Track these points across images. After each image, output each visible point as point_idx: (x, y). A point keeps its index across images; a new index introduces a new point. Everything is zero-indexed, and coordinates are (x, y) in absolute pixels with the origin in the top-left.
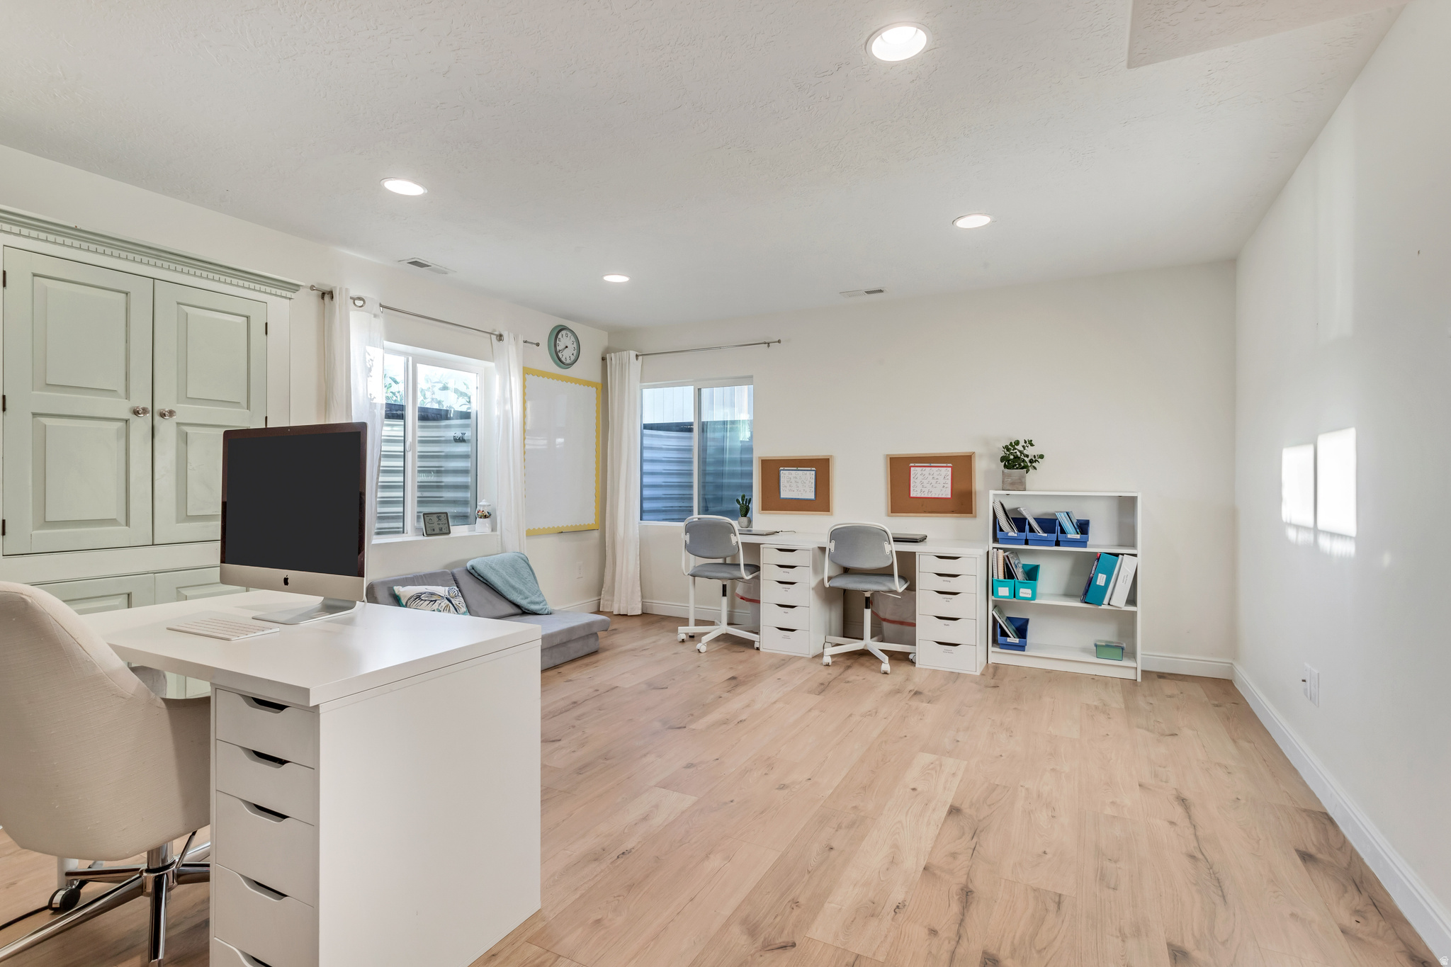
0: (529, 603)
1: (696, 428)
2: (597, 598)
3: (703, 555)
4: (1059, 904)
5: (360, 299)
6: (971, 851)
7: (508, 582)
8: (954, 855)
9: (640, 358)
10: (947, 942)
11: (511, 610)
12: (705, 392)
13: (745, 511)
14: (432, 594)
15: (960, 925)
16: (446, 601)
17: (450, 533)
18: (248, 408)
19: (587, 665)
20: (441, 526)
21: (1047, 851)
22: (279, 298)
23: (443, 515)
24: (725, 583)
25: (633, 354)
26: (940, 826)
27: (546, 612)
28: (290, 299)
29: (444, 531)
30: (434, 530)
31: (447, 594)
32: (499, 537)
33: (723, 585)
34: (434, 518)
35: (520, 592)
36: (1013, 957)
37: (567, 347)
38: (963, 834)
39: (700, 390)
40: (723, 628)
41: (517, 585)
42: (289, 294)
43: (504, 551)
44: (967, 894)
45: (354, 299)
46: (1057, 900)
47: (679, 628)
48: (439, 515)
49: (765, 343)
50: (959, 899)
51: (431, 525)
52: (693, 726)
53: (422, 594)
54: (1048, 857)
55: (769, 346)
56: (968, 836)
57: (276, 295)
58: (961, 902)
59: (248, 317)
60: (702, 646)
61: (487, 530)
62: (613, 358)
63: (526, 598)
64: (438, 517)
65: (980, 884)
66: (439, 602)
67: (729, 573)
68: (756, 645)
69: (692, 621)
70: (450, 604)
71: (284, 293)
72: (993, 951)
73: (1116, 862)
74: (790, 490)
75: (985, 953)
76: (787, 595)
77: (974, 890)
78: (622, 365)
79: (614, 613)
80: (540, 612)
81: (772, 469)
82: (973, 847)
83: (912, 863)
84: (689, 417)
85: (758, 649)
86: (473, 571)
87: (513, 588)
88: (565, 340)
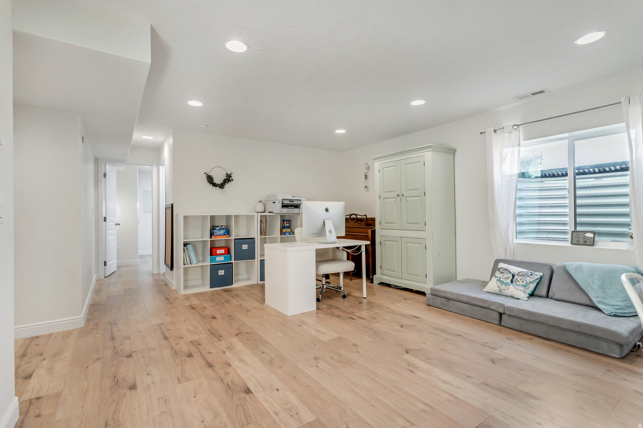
4: (179, 380)
6: (223, 379)
8: (227, 374)
10: (204, 353)
11: (584, 301)
15: (204, 358)
18: (420, 190)
20: (586, 240)
21: (194, 398)
23: (589, 233)
26: (244, 381)
29: (589, 243)
34: (581, 234)
36: (185, 359)
38: (232, 383)
41: (595, 287)
44: (210, 365)
46: (180, 381)
50: (211, 363)
51: (578, 239)
54: (192, 396)
56: (230, 383)
57: (427, 151)
58: (210, 363)
59: (420, 162)
63: (597, 297)
64: (585, 234)
65: (209, 371)
72: (191, 358)
73: (161, 413)
75: (193, 356)
77: (209, 368)
82: (223, 381)
83: (235, 363)
87: (592, 288)
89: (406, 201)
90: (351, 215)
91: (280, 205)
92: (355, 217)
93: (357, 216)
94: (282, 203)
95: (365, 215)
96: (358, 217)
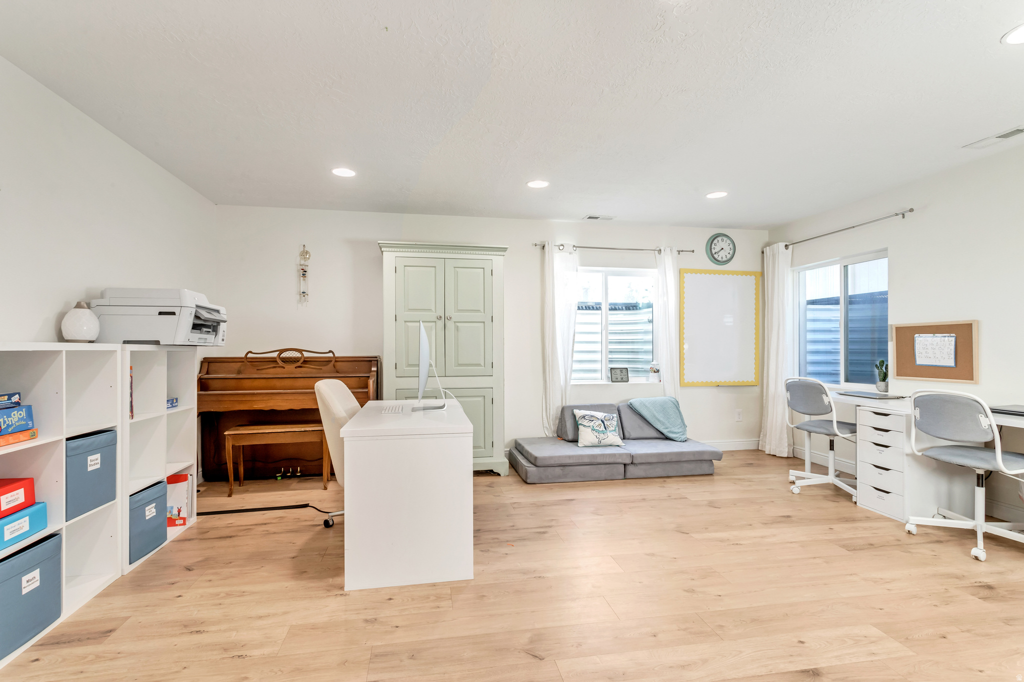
0: (668, 432)
1: (842, 301)
2: (757, 440)
3: (797, 410)
5: (562, 245)
7: (655, 416)
9: (791, 247)
11: (655, 434)
12: (850, 267)
13: (884, 377)
14: (592, 416)
16: (601, 422)
17: (628, 381)
18: (484, 313)
19: (689, 481)
20: (622, 376)
22: (498, 256)
23: (624, 370)
24: (832, 439)
25: (782, 245)
27: (680, 440)
28: (503, 255)
29: (624, 380)
30: (617, 379)
31: (603, 417)
32: (662, 386)
33: (831, 440)
34: (618, 371)
35: (663, 424)
37: (722, 249)
39: (846, 267)
40: (831, 478)
41: (661, 419)
42: (502, 253)
43: (665, 395)
45: (559, 246)
47: (790, 470)
48: (621, 369)
49: (897, 215)
51: (616, 376)
52: (693, 535)
53: (586, 415)
55: (903, 217)
57: (496, 255)
59: (484, 268)
60: (795, 489)
61: (657, 381)
62: (768, 250)
63: (667, 428)
64: (621, 371)
66: (595, 421)
67: (827, 429)
68: (854, 499)
69: (831, 471)
70: (602, 424)
71: (500, 253)
74: (926, 357)
76: (883, 457)
78: (774, 255)
79: (766, 453)
80: (676, 440)
81: (907, 335)
84: (835, 291)
85: (856, 503)
86: (631, 406)
87: (659, 421)
88: (720, 244)
89: (457, 328)
90: (282, 351)
91: (190, 321)
92: (300, 356)
93: (302, 354)
94: (197, 317)
95: (330, 352)
96: (306, 354)
